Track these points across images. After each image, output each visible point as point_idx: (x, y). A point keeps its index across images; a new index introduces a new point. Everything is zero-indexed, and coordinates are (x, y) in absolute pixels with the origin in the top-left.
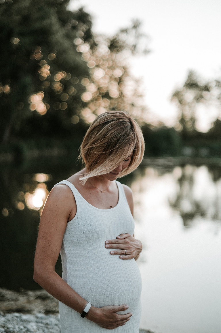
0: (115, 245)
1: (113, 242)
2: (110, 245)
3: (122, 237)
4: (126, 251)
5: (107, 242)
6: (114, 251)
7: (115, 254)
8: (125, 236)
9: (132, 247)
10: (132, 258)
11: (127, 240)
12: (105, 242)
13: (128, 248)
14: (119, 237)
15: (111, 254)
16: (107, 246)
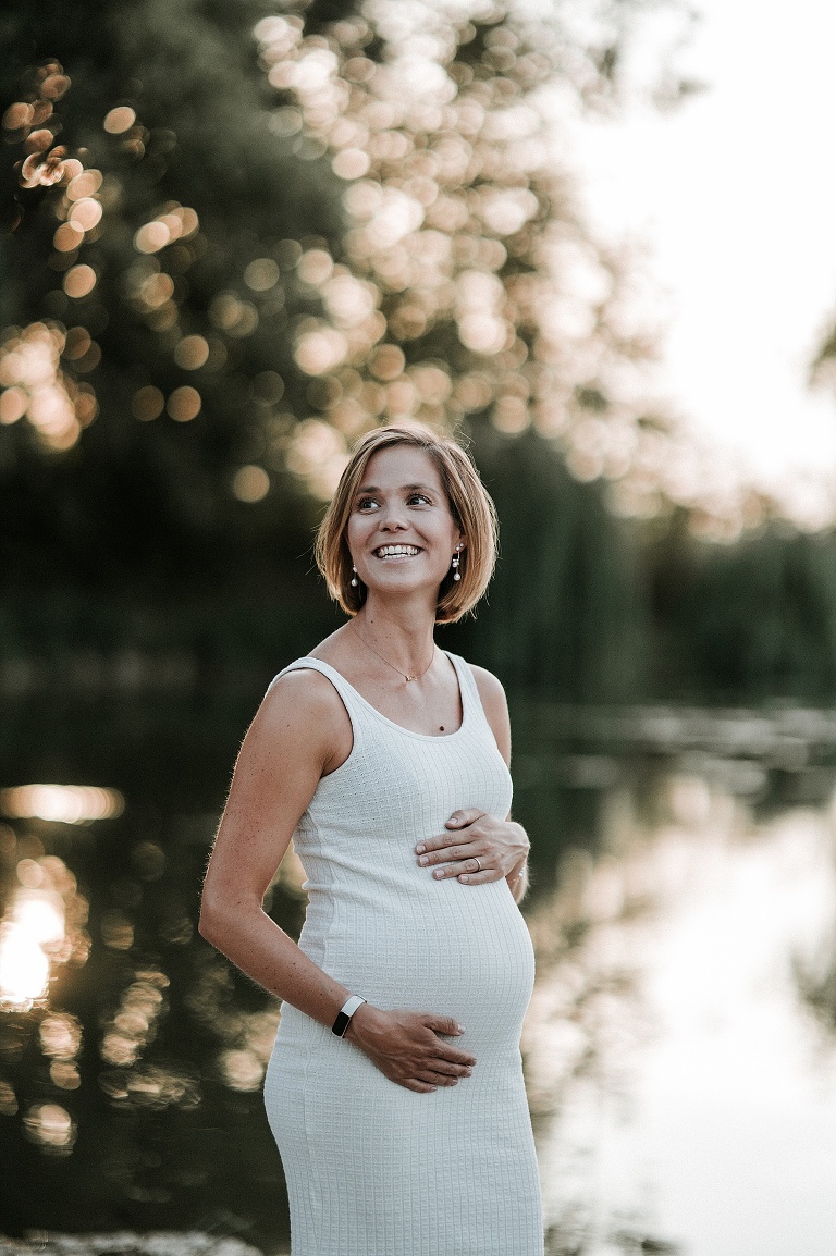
0: (444, 853)
1: (439, 843)
2: (429, 854)
3: (461, 822)
4: (479, 861)
5: (421, 848)
6: (442, 869)
7: (446, 876)
8: (468, 817)
9: (494, 845)
10: (497, 877)
11: (477, 828)
12: (415, 849)
13: (485, 850)
14: (454, 823)
15: (435, 877)
16: (423, 859)
